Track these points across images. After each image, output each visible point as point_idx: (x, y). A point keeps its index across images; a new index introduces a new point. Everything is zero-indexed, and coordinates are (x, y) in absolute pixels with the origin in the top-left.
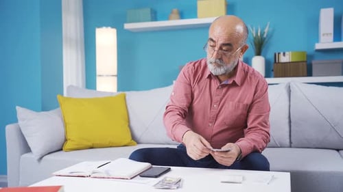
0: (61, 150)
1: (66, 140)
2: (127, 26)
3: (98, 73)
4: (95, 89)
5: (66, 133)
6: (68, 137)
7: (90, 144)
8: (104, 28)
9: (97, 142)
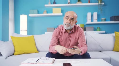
0: (13, 55)
1: (15, 51)
2: (30, 15)
3: (21, 30)
4: (20, 34)
5: (15, 49)
6: (16, 50)
7: (24, 52)
8: (23, 15)
9: (26, 52)
